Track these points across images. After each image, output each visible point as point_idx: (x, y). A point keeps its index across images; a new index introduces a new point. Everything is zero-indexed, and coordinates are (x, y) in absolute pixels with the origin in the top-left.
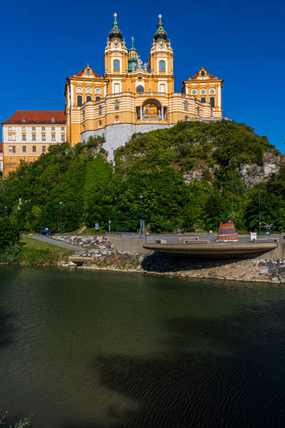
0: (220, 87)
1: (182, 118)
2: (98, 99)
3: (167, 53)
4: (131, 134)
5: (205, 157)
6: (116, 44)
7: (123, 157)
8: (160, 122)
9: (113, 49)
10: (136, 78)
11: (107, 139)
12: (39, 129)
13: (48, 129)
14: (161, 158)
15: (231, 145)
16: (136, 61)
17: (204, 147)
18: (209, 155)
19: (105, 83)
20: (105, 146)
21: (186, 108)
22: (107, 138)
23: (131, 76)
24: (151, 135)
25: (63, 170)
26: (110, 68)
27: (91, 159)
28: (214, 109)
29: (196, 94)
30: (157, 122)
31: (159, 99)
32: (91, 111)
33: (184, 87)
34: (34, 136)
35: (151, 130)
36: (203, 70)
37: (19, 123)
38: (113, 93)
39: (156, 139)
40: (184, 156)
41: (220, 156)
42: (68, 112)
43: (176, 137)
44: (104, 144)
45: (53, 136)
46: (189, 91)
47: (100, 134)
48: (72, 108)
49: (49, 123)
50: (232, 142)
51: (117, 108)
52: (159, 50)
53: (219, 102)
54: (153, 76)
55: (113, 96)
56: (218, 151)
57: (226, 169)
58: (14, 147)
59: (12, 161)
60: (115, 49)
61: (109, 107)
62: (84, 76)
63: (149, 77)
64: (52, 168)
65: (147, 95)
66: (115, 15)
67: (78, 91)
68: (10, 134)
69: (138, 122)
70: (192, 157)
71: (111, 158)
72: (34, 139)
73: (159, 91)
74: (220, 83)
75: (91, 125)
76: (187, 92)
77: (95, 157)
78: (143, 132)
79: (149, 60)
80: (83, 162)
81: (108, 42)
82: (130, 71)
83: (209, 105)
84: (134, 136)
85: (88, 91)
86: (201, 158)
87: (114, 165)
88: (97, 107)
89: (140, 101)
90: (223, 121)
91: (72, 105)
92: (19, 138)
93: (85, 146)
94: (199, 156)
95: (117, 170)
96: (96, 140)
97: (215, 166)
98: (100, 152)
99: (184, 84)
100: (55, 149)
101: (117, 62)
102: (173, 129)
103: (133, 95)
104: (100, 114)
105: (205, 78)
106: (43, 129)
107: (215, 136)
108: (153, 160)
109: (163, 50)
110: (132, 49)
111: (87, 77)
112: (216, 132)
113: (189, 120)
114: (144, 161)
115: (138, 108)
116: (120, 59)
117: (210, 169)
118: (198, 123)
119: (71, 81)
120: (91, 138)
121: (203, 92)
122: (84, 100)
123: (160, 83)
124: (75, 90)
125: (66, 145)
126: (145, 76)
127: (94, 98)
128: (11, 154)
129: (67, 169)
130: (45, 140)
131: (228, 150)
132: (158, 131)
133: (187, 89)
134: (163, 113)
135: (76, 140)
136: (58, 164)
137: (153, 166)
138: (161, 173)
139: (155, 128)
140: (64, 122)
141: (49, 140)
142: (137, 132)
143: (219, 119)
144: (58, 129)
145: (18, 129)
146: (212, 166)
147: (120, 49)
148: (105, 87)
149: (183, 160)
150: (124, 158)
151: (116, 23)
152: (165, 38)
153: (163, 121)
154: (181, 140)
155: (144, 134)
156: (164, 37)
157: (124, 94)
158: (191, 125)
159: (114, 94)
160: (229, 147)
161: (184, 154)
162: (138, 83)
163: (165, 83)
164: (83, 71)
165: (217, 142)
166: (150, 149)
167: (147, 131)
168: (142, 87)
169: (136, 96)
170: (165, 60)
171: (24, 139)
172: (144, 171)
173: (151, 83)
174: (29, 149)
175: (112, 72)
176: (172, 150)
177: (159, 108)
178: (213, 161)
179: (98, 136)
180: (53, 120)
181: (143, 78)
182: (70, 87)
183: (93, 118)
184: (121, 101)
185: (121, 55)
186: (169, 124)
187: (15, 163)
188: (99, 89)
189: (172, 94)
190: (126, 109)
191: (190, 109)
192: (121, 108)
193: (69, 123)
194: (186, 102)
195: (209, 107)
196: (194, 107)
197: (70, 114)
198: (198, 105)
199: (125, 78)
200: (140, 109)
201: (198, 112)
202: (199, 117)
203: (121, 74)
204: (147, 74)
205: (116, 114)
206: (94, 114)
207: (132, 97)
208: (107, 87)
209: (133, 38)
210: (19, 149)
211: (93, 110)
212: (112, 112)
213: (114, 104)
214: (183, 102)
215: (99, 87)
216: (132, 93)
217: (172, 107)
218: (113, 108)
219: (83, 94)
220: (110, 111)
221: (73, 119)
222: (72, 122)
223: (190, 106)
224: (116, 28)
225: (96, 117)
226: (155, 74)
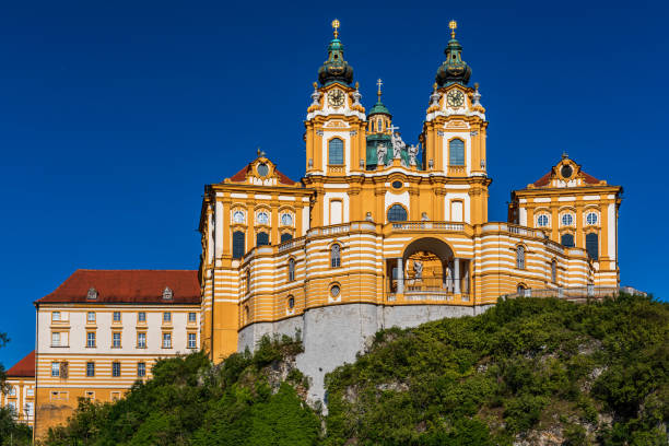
0: (611, 209)
1: (510, 290)
2: (286, 238)
3: (471, 120)
4: (371, 332)
5: (572, 395)
6: (336, 99)
7: (350, 391)
8: (451, 300)
9: (327, 110)
10: (388, 184)
11: (307, 345)
12: (129, 318)
13: (155, 318)
14: (451, 395)
15: (645, 362)
16: (387, 142)
17: (569, 366)
18: (584, 388)
19: (306, 199)
20: (303, 363)
21: (521, 264)
22: (309, 342)
23: (373, 181)
24: (427, 337)
25: (191, 426)
26: (319, 159)
27: (264, 397)
28: (596, 266)
29: (549, 226)
30: (441, 299)
31: (448, 239)
32: (268, 272)
33: (516, 207)
34: (117, 335)
35: (424, 321)
36: (566, 161)
37: (79, 300)
38: (326, 223)
39: (439, 344)
40: (515, 391)
41: (615, 391)
42: (209, 274)
43: (493, 340)
44: (299, 358)
45: (167, 335)
46: (530, 219)
47: (288, 330)
48: (219, 263)
49: (157, 301)
50: (646, 353)
51: (336, 263)
52: (451, 111)
53: (609, 246)
54: (431, 180)
55: (326, 232)
56: (607, 378)
57: (632, 428)
58: (65, 364)
59: (58, 401)
60: (331, 111)
61: (316, 260)
62: (252, 181)
63: (421, 181)
64: (161, 421)
65: (416, 228)
66: (336, 24)
67: (236, 219)
68: (56, 331)
69: (392, 300)
70: (535, 393)
71: (316, 394)
72: (117, 344)
73: (447, 219)
74: (612, 197)
75: (266, 309)
76: (524, 221)
77: (276, 391)
78: (403, 328)
79: (422, 139)
80: (240, 404)
81: (316, 94)
82: (371, 167)
83: (585, 255)
84: (379, 337)
85: (262, 219)
86: (562, 397)
87: (325, 413)
88: (284, 260)
89: (396, 246)
90: (623, 297)
91: (219, 256)
92: (76, 341)
93: (248, 363)
94: (555, 392)
95: (333, 426)
96: (278, 347)
97: (601, 419)
98: (290, 378)
99: (515, 198)
100: (172, 370)
101: (336, 143)
102: (485, 318)
103: (378, 229)
104: (292, 278)
105: (572, 184)
106: (142, 317)
107: (600, 337)
108: (429, 401)
109: (461, 111)
110: (376, 110)
111: (258, 182)
112: (604, 326)
113: (528, 294)
114: (406, 403)
115: (391, 264)
116: (346, 136)
117: (587, 427)
118: (552, 303)
119: (219, 194)
120: (265, 341)
121: (567, 219)
122: (250, 241)
123: (450, 196)
124: (226, 217)
125: (199, 360)
126: (409, 178)
127: (275, 238)
128: (56, 383)
129: (200, 424)
130: (143, 346)
131: (637, 376)
132: (445, 324)
133: (523, 213)
134: (457, 276)
135: (227, 346)
136: (176, 410)
137: (431, 418)
138: (451, 435)
139: (437, 315)
140: (196, 300)
141: (155, 347)
142: (388, 326)
143: (610, 293)
144: (180, 318)
145: (76, 318)
146: (592, 419)
147: (345, 110)
148: (307, 209)
149: (511, 402)
150: (351, 396)
151: (336, 43)
152: (466, 82)
153: (458, 298)
154: (507, 348)
155: (408, 330)
156: (463, 78)
157: (355, 227)
158: (534, 307)
159: (330, 227)
160: (640, 366)
161: (514, 386)
162: (391, 199)
163: (465, 196)
164: (250, 169)
165: (605, 353)
166: (423, 370)
167: (415, 324)
168: (404, 209)
169: (386, 231)
170: (465, 136)
171: (91, 344)
172: (405, 431)
173: (427, 197)
174: (104, 369)
175: (325, 168)
176: (482, 376)
177: (448, 262)
178: (593, 406)
179: (284, 336)
180: (167, 294)
181: (407, 185)
182: (214, 209)
183: (272, 290)
184: (346, 244)
185: (349, 127)
186: (474, 306)
187: (65, 407)
188: (290, 212)
189: (482, 225)
190: (360, 265)
191: (531, 264)
192: (347, 263)
193: (209, 303)
194: (520, 246)
195: (583, 259)
196: (541, 259)
197: (212, 278)
198: (553, 255)
199: (359, 185)
200: (396, 266)
201: (554, 274)
202: (555, 287)
203: (348, 174)
204: (415, 174)
205: (332, 280)
206: (274, 280)
207: (376, 235)
208: (311, 208)
209: (380, 83)
210: (77, 369)
211: (274, 268)
212: (321, 273)
213: (327, 254)
214: (513, 245)
215: (290, 209)
216: (375, 224)
217: (482, 261)
218: (325, 263)
219: (246, 228)
220: (318, 270)
221: (221, 292)
222: (216, 300)
223: (530, 258)
224: (336, 57)
225: (281, 288)
226: (438, 173)
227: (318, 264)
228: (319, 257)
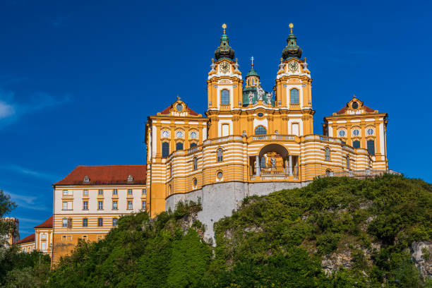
0: (381, 126)
1: (322, 173)
2: (193, 146)
3: (302, 78)
4: (241, 199)
5: (356, 232)
6: (225, 67)
7: (228, 233)
8: (287, 179)
9: (220, 74)
10: (255, 115)
11: (204, 206)
12: (108, 193)
13: (123, 193)
14: (287, 233)
15: (397, 213)
16: (254, 91)
17: (355, 216)
18: (363, 228)
19: (205, 123)
20: (202, 217)
21: (327, 157)
22: (205, 204)
23: (247, 113)
24: (273, 200)
25: (137, 254)
26: (215, 101)
27: (179, 237)
28: (374, 158)
29: (346, 136)
30: (282, 179)
31: (285, 145)
32: (182, 165)
33: (327, 125)
34: (101, 203)
35: (272, 191)
36: (355, 100)
37: (79, 183)
38: (219, 136)
39: (280, 205)
40: (323, 231)
41: (381, 230)
42: (149, 167)
43: (311, 201)
44: (200, 214)
45: (130, 202)
46: (335, 133)
47: (193, 198)
48: (154, 161)
49: (123, 183)
50: (398, 207)
51: (220, 159)
52: (291, 73)
53: (381, 147)
54: (280, 112)
55: (214, 142)
56: (376, 222)
57: (391, 250)
58: (70, 220)
59: (66, 241)
60: (222, 74)
62: (173, 114)
63: (274, 113)
64: (120, 251)
65: (269, 138)
66: (224, 26)
67: (164, 135)
68: (65, 201)
69: (253, 180)
70: (335, 232)
71: (209, 234)
72: (100, 208)
73: (290, 133)
74: (382, 119)
75: (181, 186)
76: (331, 134)
77: (186, 233)
78: (260, 196)
79: (274, 89)
80: (165, 241)
81: (213, 65)
82: (245, 106)
83: (366, 152)
84: (246, 201)
85: (181, 135)
86: (351, 233)
87: (215, 245)
88: (191, 158)
89: (255, 149)
90: (386, 176)
91: (154, 156)
92: (77, 207)
93: (171, 217)
94: (346, 231)
95: (219, 253)
96: (187, 208)
97: (373, 246)
98: (194, 225)
99: (326, 121)
100: (127, 222)
101: (225, 93)
102: (307, 189)
103: (244, 140)
104: (195, 168)
105: (358, 112)
106: (115, 192)
107: (372, 198)
108: (275, 237)
109: (296, 73)
110: (251, 74)
111: (177, 115)
112: (374, 193)
113: (331, 175)
114: (261, 239)
115: (252, 159)
116: (230, 88)
117: (365, 251)
118: (345, 180)
119: (154, 122)
120: (180, 204)
121: (356, 132)
122: (172, 147)
123: (291, 121)
124: (159, 135)
125: (143, 216)
126: (268, 111)
127: (186, 146)
128: (65, 231)
129: (142, 253)
130: (117, 209)
131: (393, 221)
132: (283, 193)
133: (331, 130)
134: (291, 165)
135: (159, 208)
136: (129, 245)
137: (274, 247)
138: (287, 257)
139: (279, 188)
140: (144, 183)
141: (123, 209)
142: (251, 195)
143: (378, 174)
144: (138, 193)
145: (77, 193)
146: (367, 246)
147: (230, 73)
148: (205, 130)
149: (321, 237)
150: (229, 235)
151: (225, 37)
152: (299, 57)
153: (291, 178)
154: (319, 205)
155: (262, 197)
156: (298, 55)
157: (231, 138)
158: (334, 182)
159: (222, 138)
160: (394, 215)
161: (323, 228)
162: (257, 123)
163: (300, 121)
164: (172, 107)
165: (375, 208)
166: (270, 220)
167: (266, 193)
168: (265, 128)
169: (249, 140)
170: (299, 87)
171: (86, 208)
172: (259, 255)
173: (278, 121)
174: (93, 222)
175: (219, 106)
176: (304, 222)
178: (368, 238)
179: (191, 202)
180: (130, 179)
181: (266, 115)
182: (151, 129)
183: (184, 175)
184: (226, 148)
185: (232, 83)
186: (301, 182)
187: (70, 244)
188: (195, 131)
189: (305, 136)
190: (234, 160)
191: (333, 158)
192: (226, 159)
193: (149, 184)
194: (327, 148)
195: (365, 155)
196: (339, 155)
197: (151, 169)
198: (347, 153)
199: (238, 115)
200: (255, 160)
201: (348, 164)
202: (348, 170)
203: (232, 109)
204: (271, 109)
205: (218, 169)
206: (186, 169)
207: (243, 143)
208: (208, 129)
209: (252, 59)
210: (77, 223)
211: (185, 163)
212: (212, 165)
213: (215, 154)
214: (323, 147)
215: (195, 129)
216: (243, 137)
217: (305, 157)
218: (214, 159)
219: (170, 140)
220: (210, 163)
222: (153, 182)
223: (333, 154)
224: (225, 44)
225: (189, 174)
226: (284, 108)
227: (210, 160)
228: (210, 156)
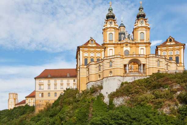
0: (182, 50)
1: (156, 71)
2: (98, 60)
3: (146, 27)
4: (120, 83)
6: (111, 23)
7: (115, 99)
8: (140, 75)
10: (124, 45)
11: (104, 88)
12: (59, 81)
13: (65, 81)
17: (171, 91)
19: (103, 49)
20: (103, 92)
21: (159, 65)
23: (120, 44)
28: (178, 65)
29: (166, 55)
30: (138, 75)
31: (140, 59)
32: (93, 69)
33: (157, 50)
34: (55, 86)
35: (133, 80)
36: (170, 37)
37: (46, 77)
38: (108, 56)
42: (78, 69)
44: (102, 90)
45: (68, 86)
46: (161, 53)
47: (99, 83)
48: (81, 67)
49: (66, 77)
51: (111, 66)
52: (140, 25)
53: (182, 60)
54: (135, 44)
55: (108, 58)
58: (43, 94)
59: (41, 103)
60: (109, 26)
62: (89, 45)
63: (133, 44)
65: (131, 56)
67: (86, 55)
68: (40, 85)
69: (125, 75)
71: (106, 100)
72: (55, 88)
74: (182, 47)
75: (93, 78)
76: (159, 54)
78: (128, 82)
79: (133, 33)
82: (120, 40)
84: (122, 84)
85: (92, 55)
87: (108, 104)
88: (98, 65)
89: (126, 61)
91: (81, 65)
93: (89, 92)
96: (96, 88)
97: (179, 105)
98: (99, 96)
99: (157, 48)
101: (111, 35)
103: (122, 57)
104: (100, 70)
105: (172, 43)
106: (62, 81)
107: (179, 83)
109: (143, 25)
110: (121, 25)
111: (91, 45)
113: (160, 73)
115: (125, 66)
116: (113, 33)
119: (81, 49)
120: (93, 86)
121: (171, 53)
122: (89, 61)
123: (140, 48)
124: (83, 55)
126: (130, 43)
127: (95, 60)
128: (40, 98)
132: (139, 81)
133: (159, 52)
134: (142, 68)
135: (83, 88)
139: (137, 79)
140: (76, 76)
142: (124, 82)
144: (71, 81)
145: (45, 82)
146: (177, 105)
147: (113, 26)
148: (103, 52)
155: (130, 83)
156: (143, 16)
157: (116, 56)
162: (125, 49)
163: (144, 47)
164: (88, 42)
167: (131, 81)
168: (128, 51)
169: (124, 57)
170: (144, 32)
171: (49, 88)
173: (134, 47)
175: (108, 41)
177: (140, 65)
178: (177, 101)
179: (98, 85)
180: (68, 75)
181: (129, 45)
182: (80, 52)
183: (94, 73)
184: (114, 61)
185: (114, 30)
186: (146, 76)
187: (43, 105)
189: (148, 55)
190: (117, 66)
191: (161, 65)
192: (114, 66)
194: (158, 60)
195: (175, 63)
196: (164, 64)
197: (79, 70)
198: (167, 62)
199: (117, 45)
200: (126, 66)
201: (167, 68)
202: (167, 71)
203: (114, 43)
204: (131, 42)
205: (110, 70)
206: (95, 71)
207: (121, 58)
208: (104, 52)
209: (122, 18)
210: (46, 95)
211: (95, 68)
212: (107, 69)
213: (109, 63)
214: (157, 60)
215: (99, 52)
216: (121, 56)
217: (148, 64)
218: (108, 66)
219: (88, 57)
220: (106, 68)
221: (82, 74)
222: (80, 76)
223: (161, 63)
225: (97, 73)
226: (138, 42)
227: (106, 66)
228: (106, 64)
